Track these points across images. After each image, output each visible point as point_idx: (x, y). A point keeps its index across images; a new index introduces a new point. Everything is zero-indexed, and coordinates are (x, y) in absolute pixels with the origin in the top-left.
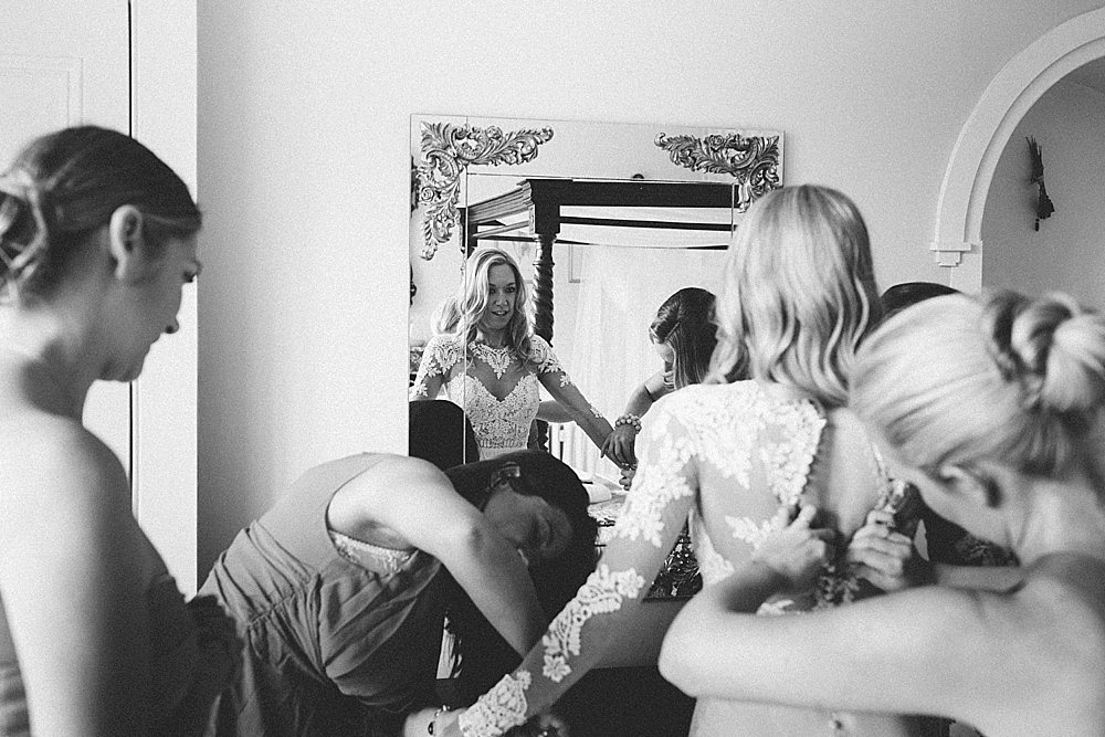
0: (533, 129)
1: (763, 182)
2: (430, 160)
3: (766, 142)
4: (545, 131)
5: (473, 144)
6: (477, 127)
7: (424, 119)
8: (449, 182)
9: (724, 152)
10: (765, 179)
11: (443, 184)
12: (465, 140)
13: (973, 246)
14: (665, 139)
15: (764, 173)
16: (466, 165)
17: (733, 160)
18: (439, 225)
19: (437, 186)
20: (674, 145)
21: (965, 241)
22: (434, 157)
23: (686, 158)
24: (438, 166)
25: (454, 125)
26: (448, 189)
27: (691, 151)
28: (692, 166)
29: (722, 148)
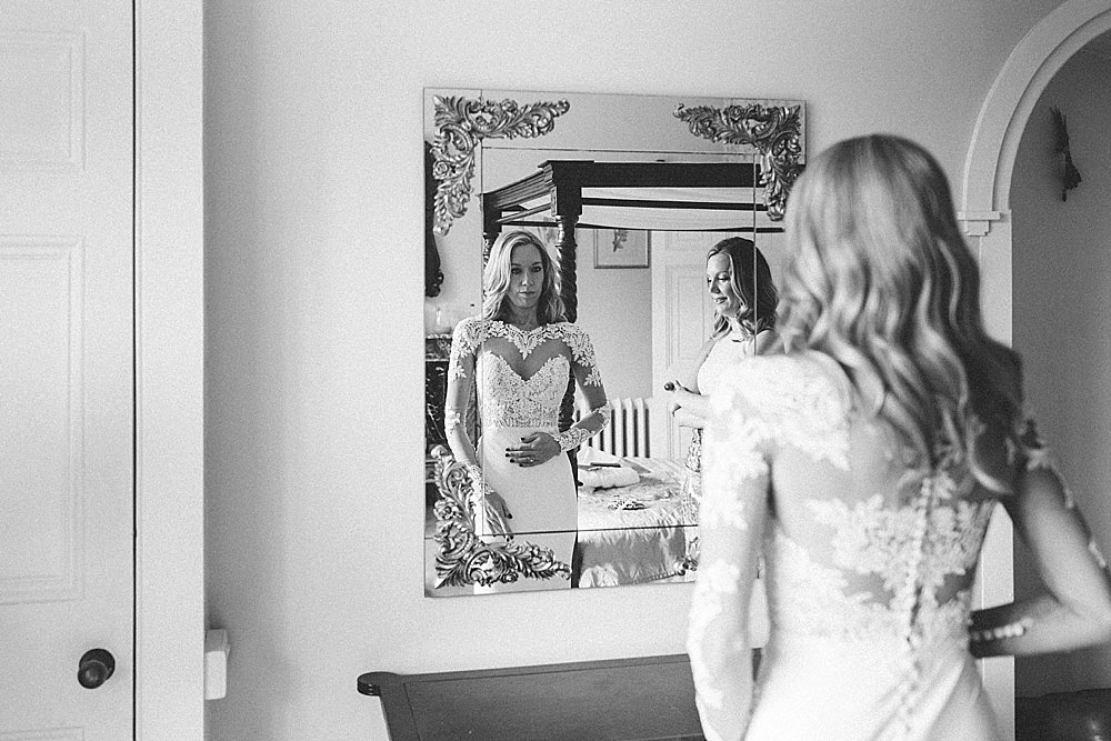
0: (548, 101)
1: (785, 152)
2: (443, 134)
3: (787, 112)
4: (561, 103)
5: (488, 117)
6: (491, 100)
7: (438, 92)
8: (463, 156)
9: (744, 122)
10: (788, 149)
11: (458, 159)
12: (480, 113)
13: (1002, 215)
14: (684, 110)
15: (786, 144)
16: (481, 139)
17: (754, 130)
18: (454, 200)
19: (451, 160)
20: (693, 117)
21: (994, 210)
22: (448, 132)
23: (706, 130)
24: (452, 140)
25: (468, 99)
26: (462, 163)
27: (711, 122)
28: (712, 137)
29: (742, 118)
